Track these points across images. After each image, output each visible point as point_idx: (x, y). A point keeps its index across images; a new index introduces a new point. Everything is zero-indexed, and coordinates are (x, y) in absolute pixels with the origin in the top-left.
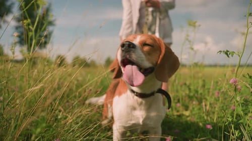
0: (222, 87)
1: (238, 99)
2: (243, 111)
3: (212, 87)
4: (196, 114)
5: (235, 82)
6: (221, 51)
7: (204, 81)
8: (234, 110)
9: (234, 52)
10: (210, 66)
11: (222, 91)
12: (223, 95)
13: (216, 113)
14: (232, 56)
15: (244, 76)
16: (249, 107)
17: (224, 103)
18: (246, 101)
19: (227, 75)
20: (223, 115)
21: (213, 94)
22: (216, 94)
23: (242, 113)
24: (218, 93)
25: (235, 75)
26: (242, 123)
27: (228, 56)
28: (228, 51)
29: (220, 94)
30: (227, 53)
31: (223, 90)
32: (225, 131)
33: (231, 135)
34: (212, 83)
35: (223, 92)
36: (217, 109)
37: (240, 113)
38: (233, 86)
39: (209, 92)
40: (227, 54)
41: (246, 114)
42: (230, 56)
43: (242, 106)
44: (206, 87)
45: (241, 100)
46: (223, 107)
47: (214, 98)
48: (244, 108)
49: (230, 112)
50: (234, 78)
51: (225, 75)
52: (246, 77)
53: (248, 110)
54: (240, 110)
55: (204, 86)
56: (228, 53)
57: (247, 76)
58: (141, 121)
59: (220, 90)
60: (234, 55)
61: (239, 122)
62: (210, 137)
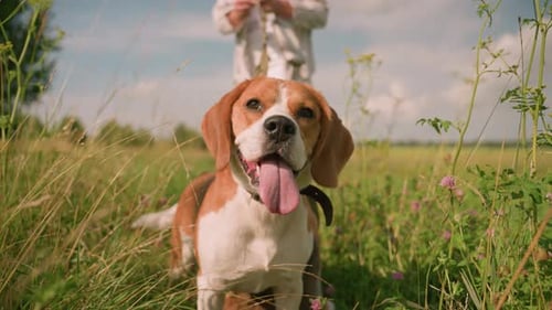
0: (425, 193)
1: (457, 217)
2: (466, 242)
3: (404, 192)
4: (372, 249)
5: (452, 183)
6: (423, 120)
7: (388, 178)
8: (449, 240)
9: (450, 123)
10: (401, 144)
11: (424, 200)
12: (425, 209)
13: (413, 246)
14: (446, 130)
15: (469, 171)
16: (478, 233)
17: (429, 227)
18: (473, 221)
19: (436, 169)
20: (425, 251)
21: (407, 206)
22: (413, 207)
23: (463, 247)
24: (417, 205)
25: (451, 167)
26: (464, 267)
27: (438, 131)
28: (438, 121)
29: (420, 207)
30: (435, 124)
31: (427, 198)
32: (431, 283)
33: (443, 291)
34: (406, 182)
35: (427, 202)
36: (414, 238)
37: (460, 247)
38: (447, 190)
39: (398, 203)
40: (435, 126)
41: (472, 249)
42: (442, 130)
43: (465, 233)
44: (392, 193)
45: (462, 220)
46: (426, 233)
47: (408, 214)
48: (469, 236)
49: (441, 243)
50: (449, 175)
51: (432, 168)
52: (473, 173)
53: (475, 241)
54: (459, 241)
55: (388, 189)
56: (439, 124)
57: (476, 172)
58: (265, 264)
59: (420, 198)
60: (451, 127)
61: (459, 265)
62: (400, 297)
